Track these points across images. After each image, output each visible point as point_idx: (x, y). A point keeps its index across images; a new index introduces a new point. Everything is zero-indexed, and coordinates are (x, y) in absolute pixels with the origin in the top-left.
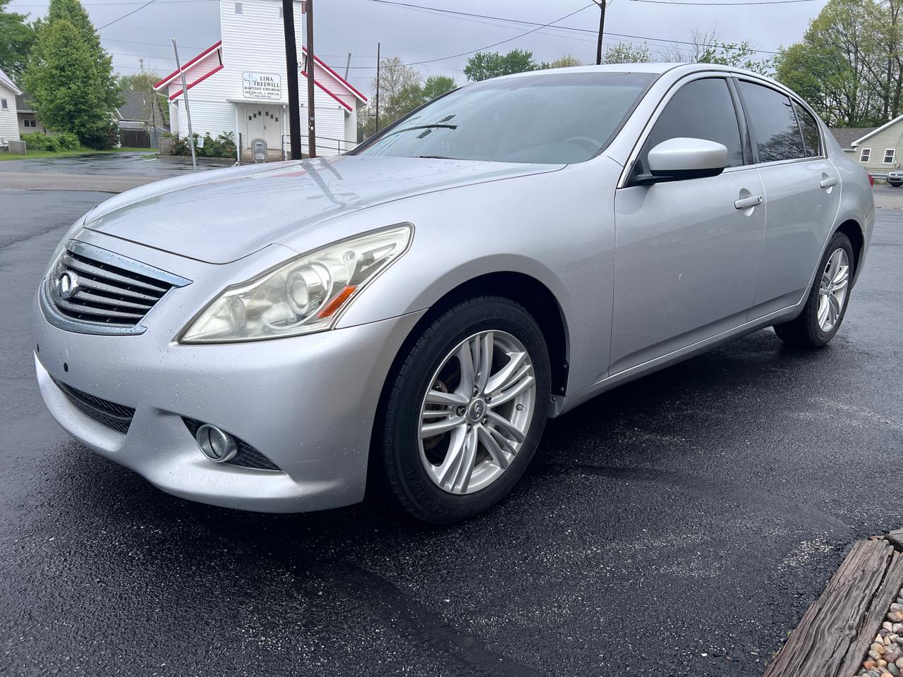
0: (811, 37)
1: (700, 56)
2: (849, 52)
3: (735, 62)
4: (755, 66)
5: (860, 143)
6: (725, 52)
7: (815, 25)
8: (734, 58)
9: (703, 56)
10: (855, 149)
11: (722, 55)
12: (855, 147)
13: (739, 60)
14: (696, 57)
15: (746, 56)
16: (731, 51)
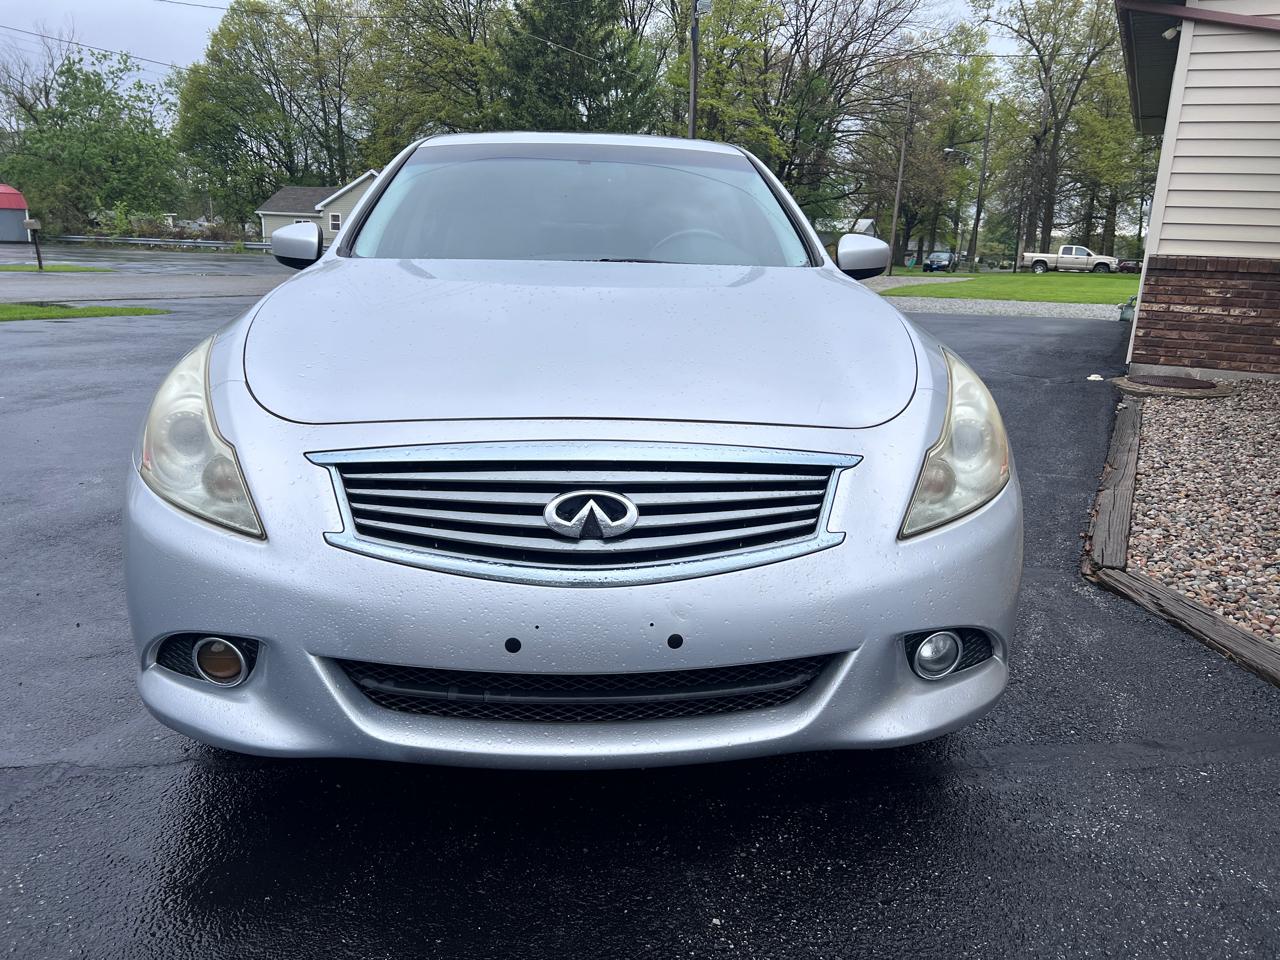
0: (214, 56)
1: (57, 64)
2: (270, 83)
3: (116, 80)
4: (149, 90)
5: (325, 206)
6: (96, 62)
7: (216, 39)
8: (113, 73)
9: (63, 65)
10: (321, 214)
11: (94, 68)
12: (320, 211)
13: (121, 78)
14: (52, 65)
15: (130, 73)
16: (106, 63)
